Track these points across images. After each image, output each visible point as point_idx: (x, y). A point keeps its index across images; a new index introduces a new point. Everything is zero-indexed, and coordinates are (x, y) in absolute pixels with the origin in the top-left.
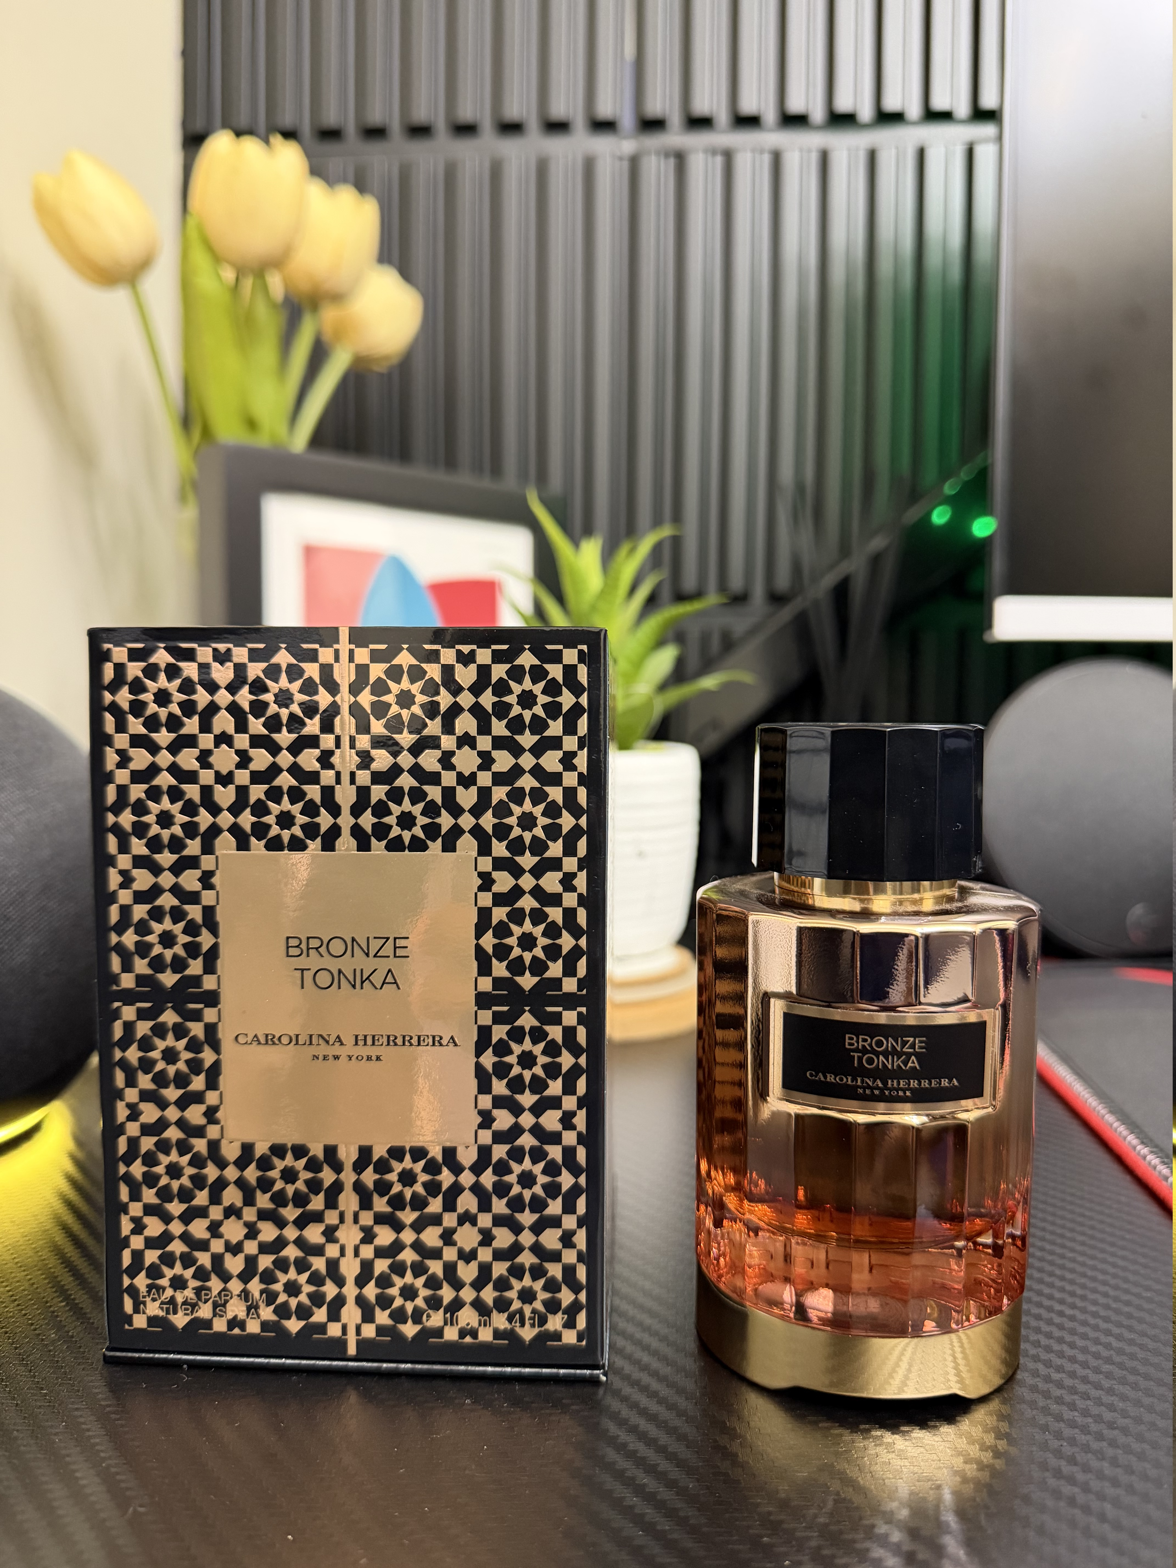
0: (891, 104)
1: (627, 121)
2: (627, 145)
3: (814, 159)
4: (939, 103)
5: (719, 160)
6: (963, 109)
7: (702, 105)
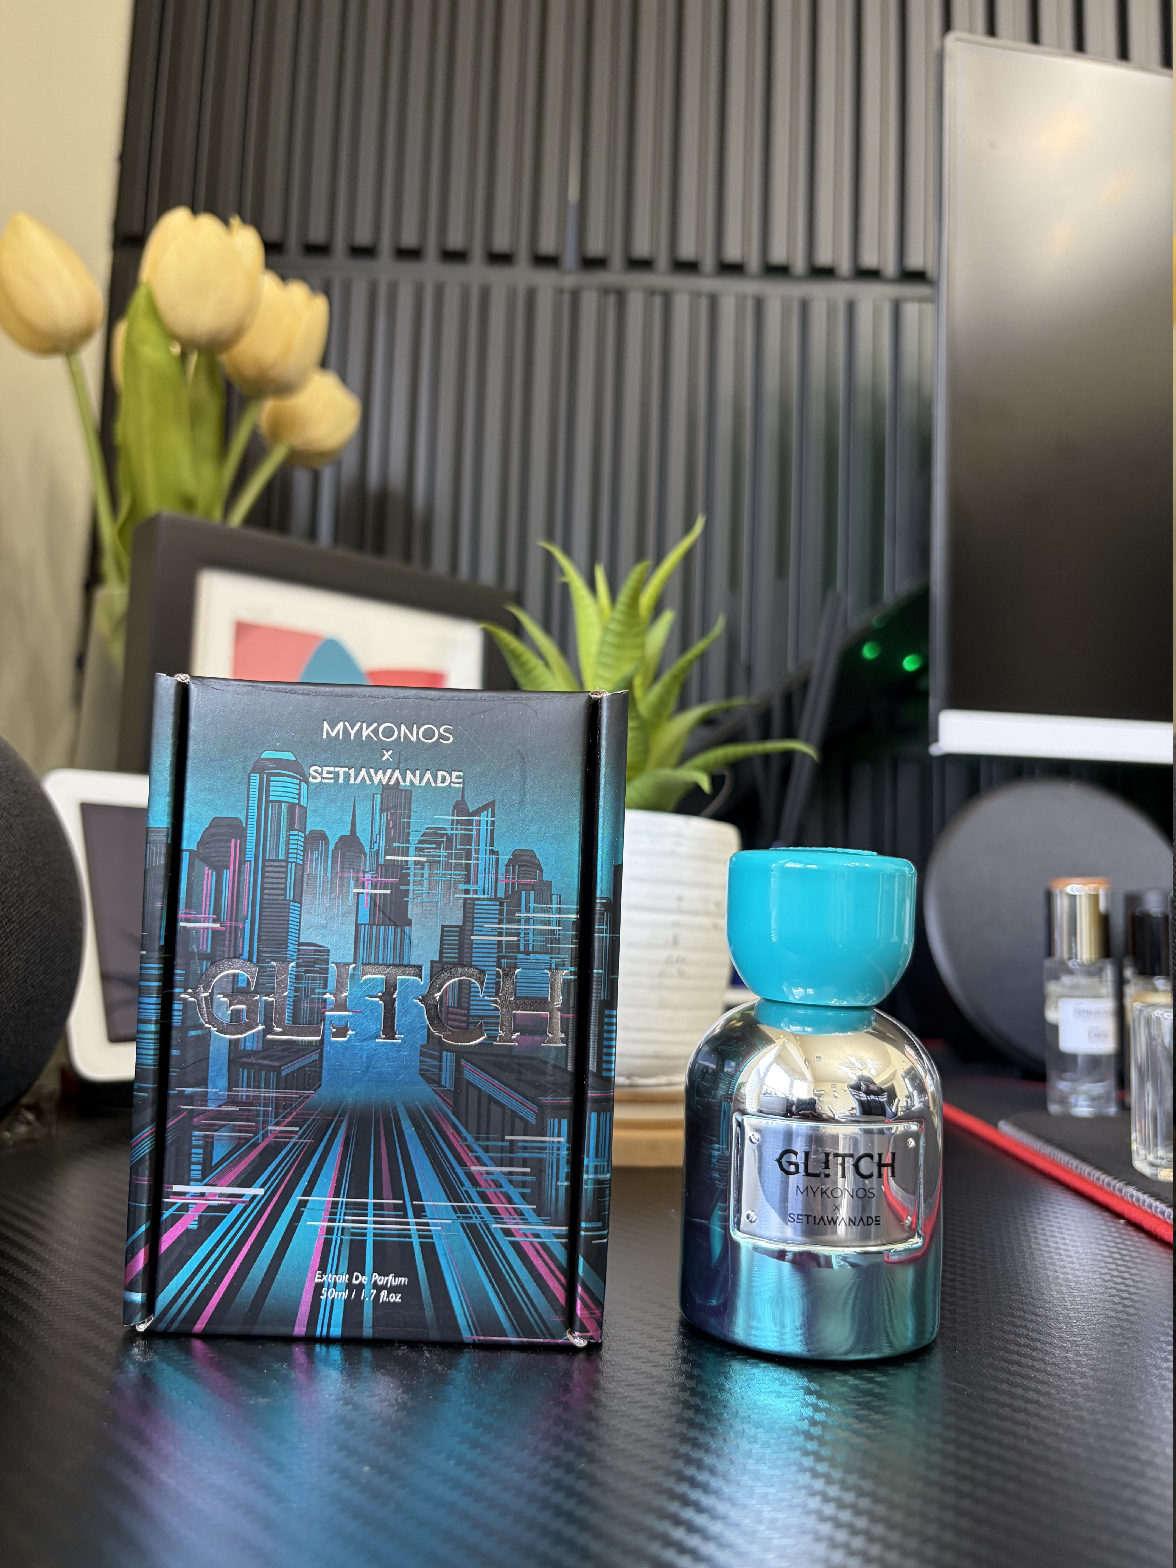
0: (824, 258)
1: (570, 258)
2: (570, 279)
3: (750, 304)
4: (869, 260)
5: (658, 301)
6: (890, 268)
7: (642, 248)
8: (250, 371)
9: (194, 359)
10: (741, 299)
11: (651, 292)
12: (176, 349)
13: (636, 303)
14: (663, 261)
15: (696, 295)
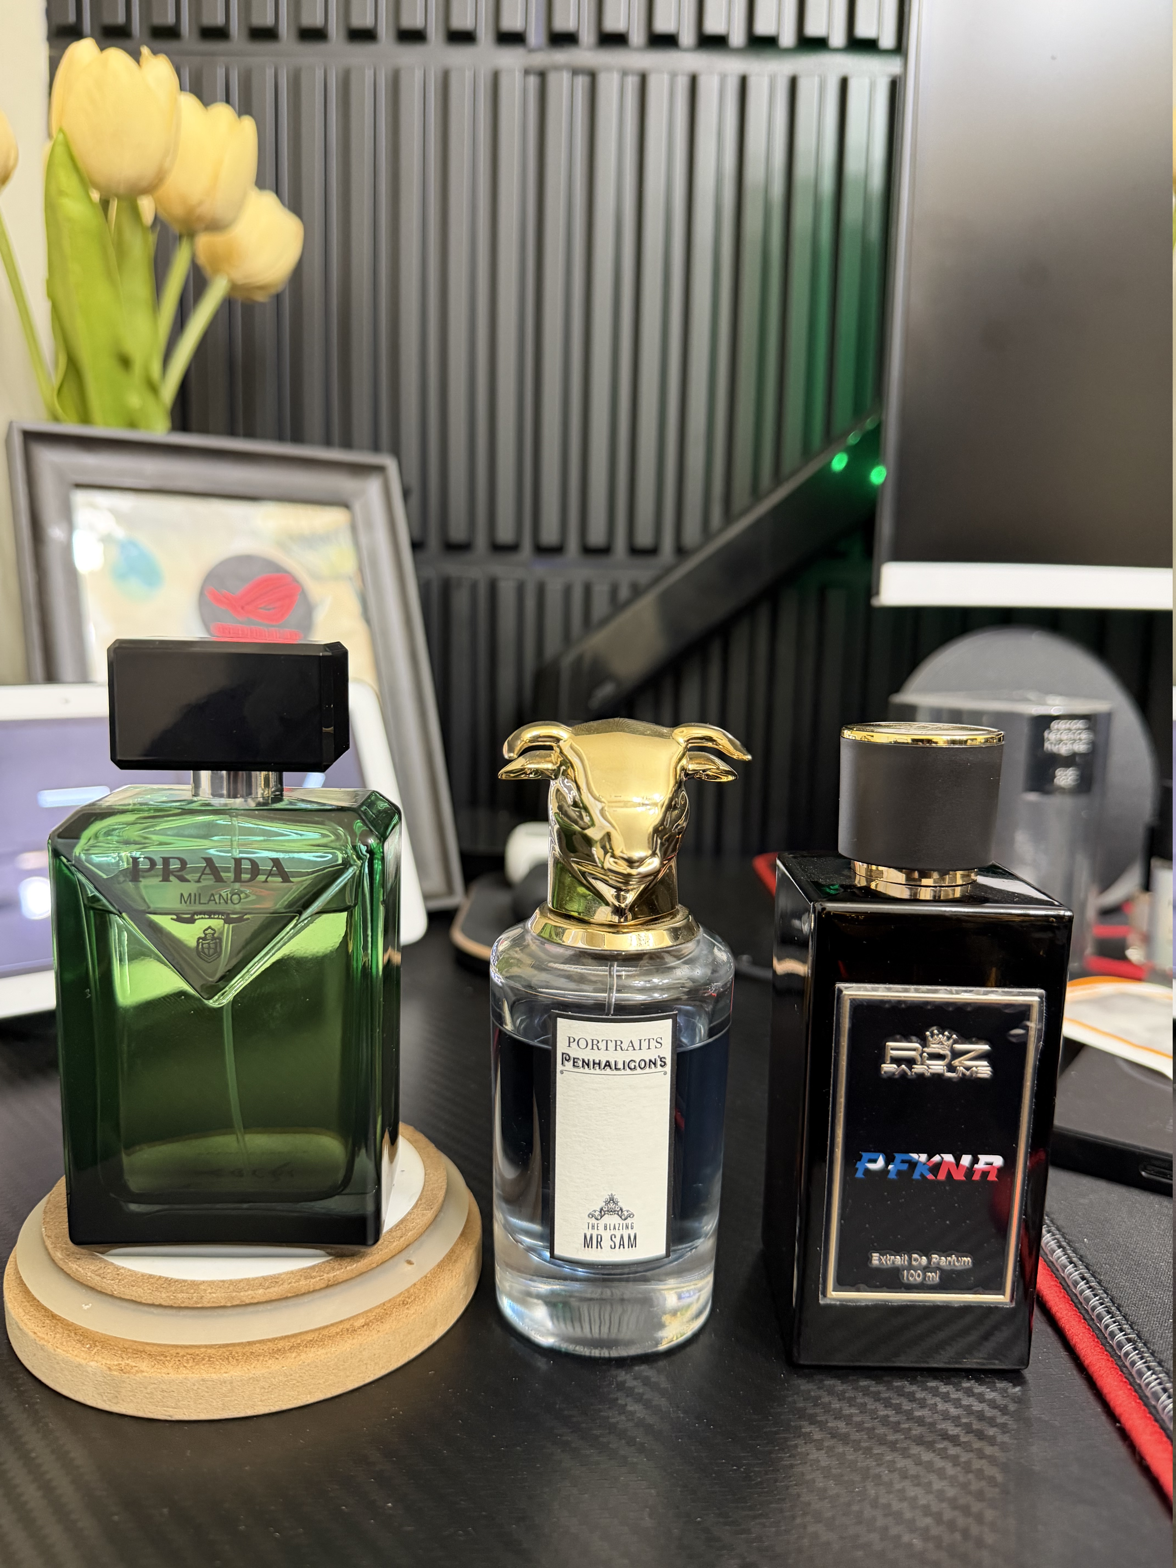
8: (178, 210)
9: (114, 205)
10: (723, 78)
11: (624, 73)
12: (95, 196)
13: (609, 86)
14: (637, 37)
15: (673, 76)
